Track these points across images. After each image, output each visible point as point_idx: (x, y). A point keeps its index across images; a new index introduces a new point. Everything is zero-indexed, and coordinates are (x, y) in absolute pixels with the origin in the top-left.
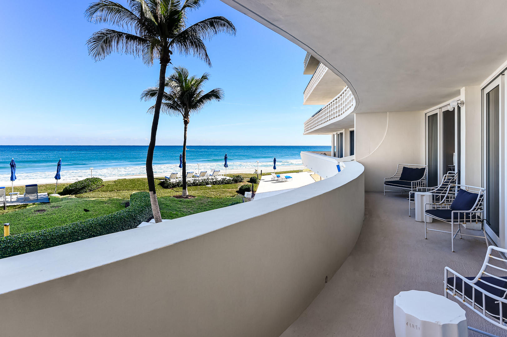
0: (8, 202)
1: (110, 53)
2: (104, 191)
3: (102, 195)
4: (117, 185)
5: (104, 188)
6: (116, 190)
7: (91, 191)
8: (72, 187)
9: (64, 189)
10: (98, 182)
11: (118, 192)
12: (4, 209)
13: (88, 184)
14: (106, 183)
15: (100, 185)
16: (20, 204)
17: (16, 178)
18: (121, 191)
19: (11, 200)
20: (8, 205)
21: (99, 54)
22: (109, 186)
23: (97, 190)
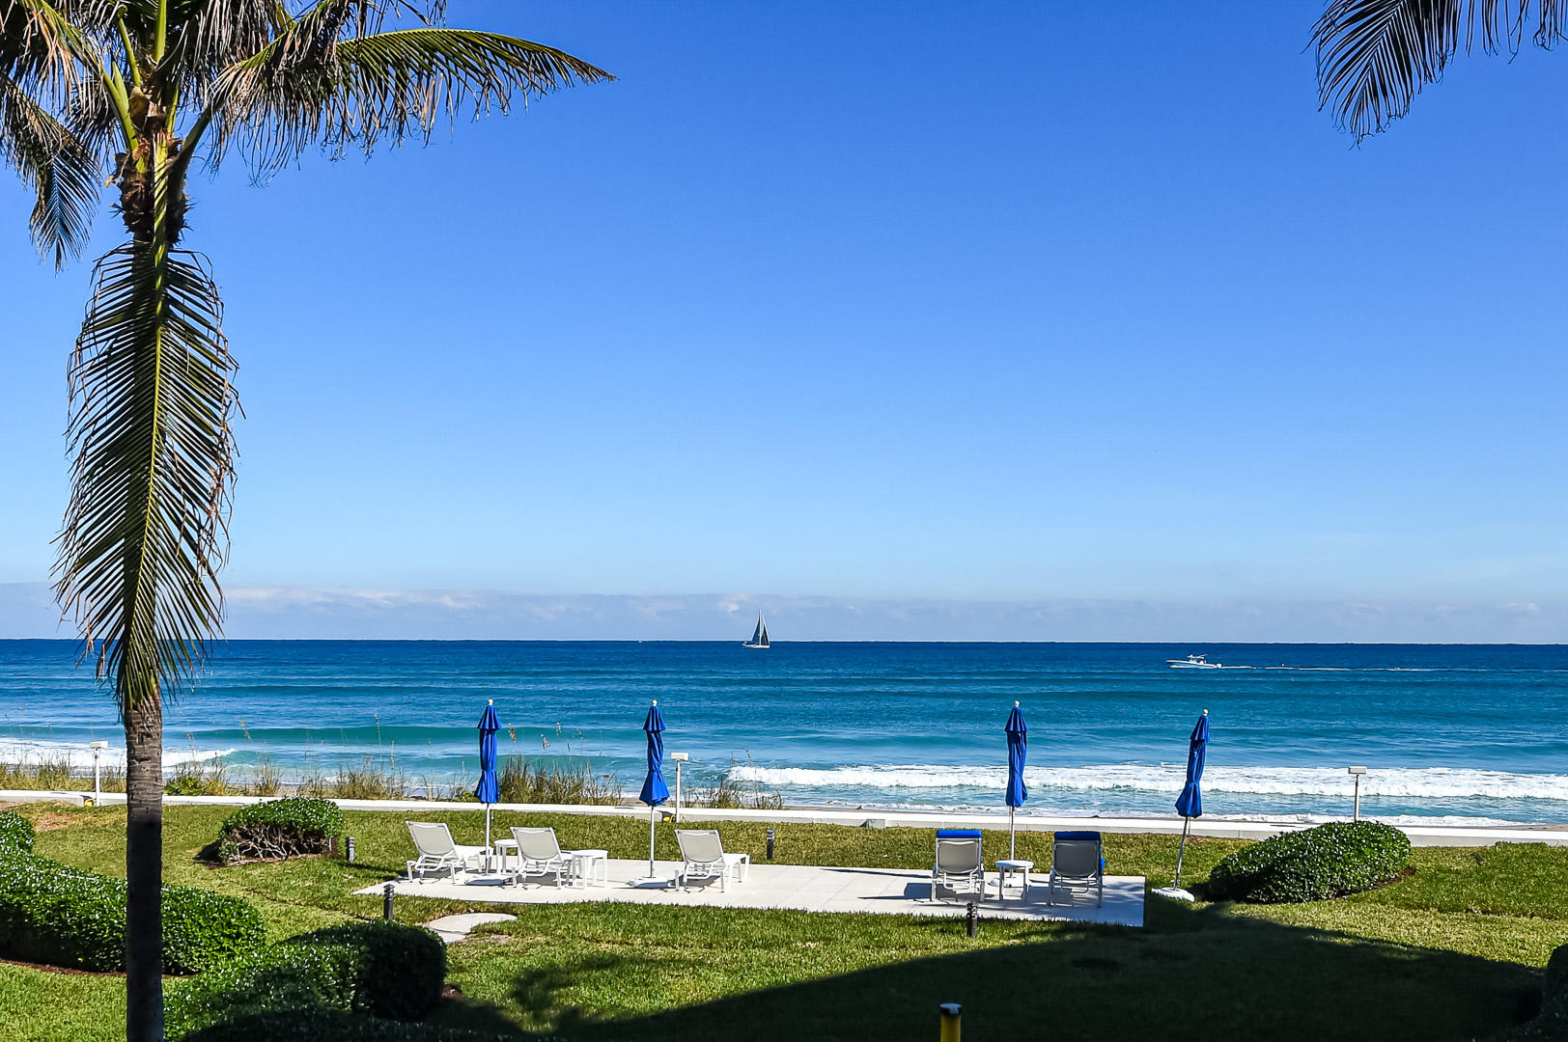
0: (988, 900)
1: (1441, 68)
2: (1409, 907)
3: (1392, 927)
4: (1486, 879)
5: (1413, 889)
6: (1477, 910)
7: (1341, 894)
8: (1249, 864)
9: (1215, 870)
10: (1380, 850)
11: (1486, 921)
12: (970, 934)
13: (1331, 853)
14: (1426, 861)
15: (1390, 867)
16: (1030, 917)
17: (1025, 795)
18: (1506, 918)
19: (1001, 896)
20: (986, 914)
21: (1378, 90)
22: (1442, 880)
23: (1373, 895)
